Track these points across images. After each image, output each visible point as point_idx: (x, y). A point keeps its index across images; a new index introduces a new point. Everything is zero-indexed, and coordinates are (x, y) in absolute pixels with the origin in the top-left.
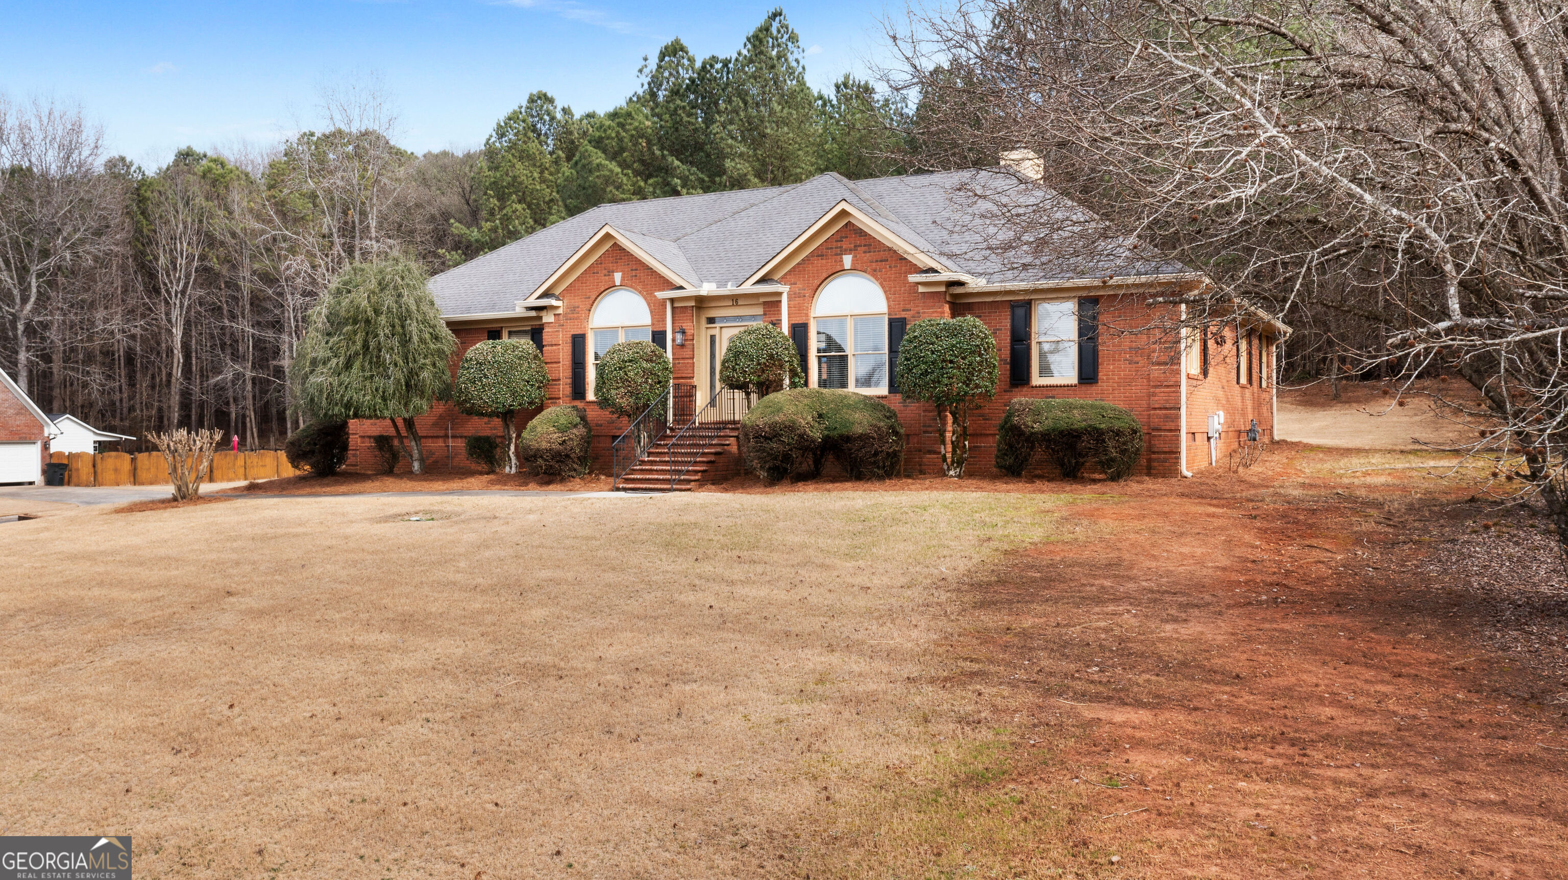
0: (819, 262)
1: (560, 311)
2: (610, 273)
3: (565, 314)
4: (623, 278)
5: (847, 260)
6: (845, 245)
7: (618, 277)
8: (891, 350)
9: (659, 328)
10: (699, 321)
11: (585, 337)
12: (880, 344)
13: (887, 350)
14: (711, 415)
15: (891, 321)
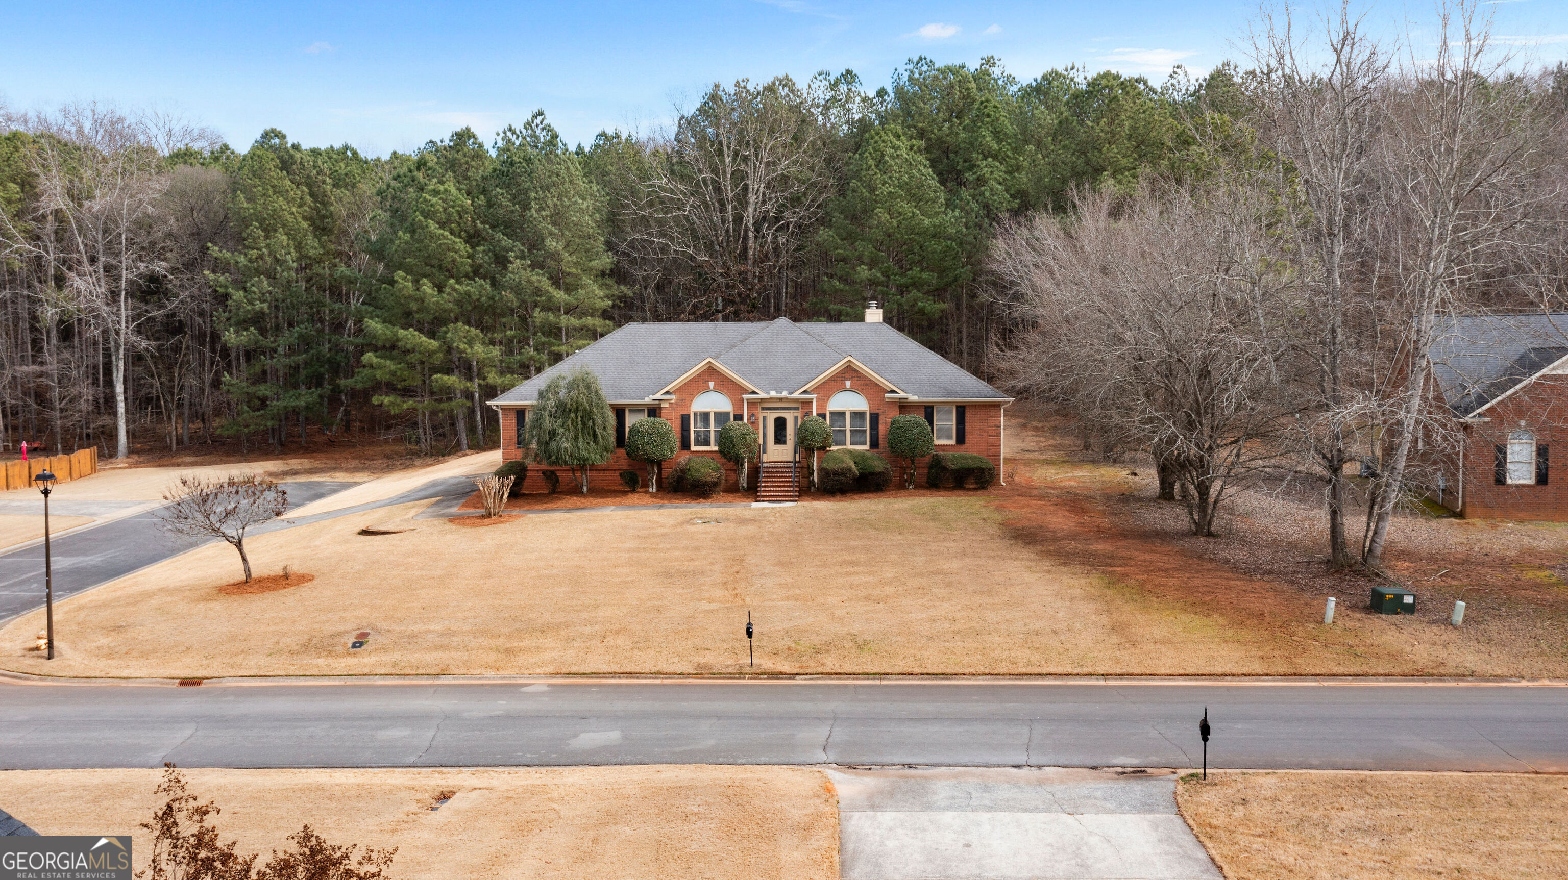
0: (832, 384)
1: (674, 402)
2: (707, 382)
4: (715, 385)
5: (848, 384)
6: (849, 377)
7: (711, 384)
8: (871, 428)
9: (739, 412)
10: (760, 409)
11: (689, 416)
12: (864, 425)
13: (868, 428)
14: (765, 458)
15: (871, 414)
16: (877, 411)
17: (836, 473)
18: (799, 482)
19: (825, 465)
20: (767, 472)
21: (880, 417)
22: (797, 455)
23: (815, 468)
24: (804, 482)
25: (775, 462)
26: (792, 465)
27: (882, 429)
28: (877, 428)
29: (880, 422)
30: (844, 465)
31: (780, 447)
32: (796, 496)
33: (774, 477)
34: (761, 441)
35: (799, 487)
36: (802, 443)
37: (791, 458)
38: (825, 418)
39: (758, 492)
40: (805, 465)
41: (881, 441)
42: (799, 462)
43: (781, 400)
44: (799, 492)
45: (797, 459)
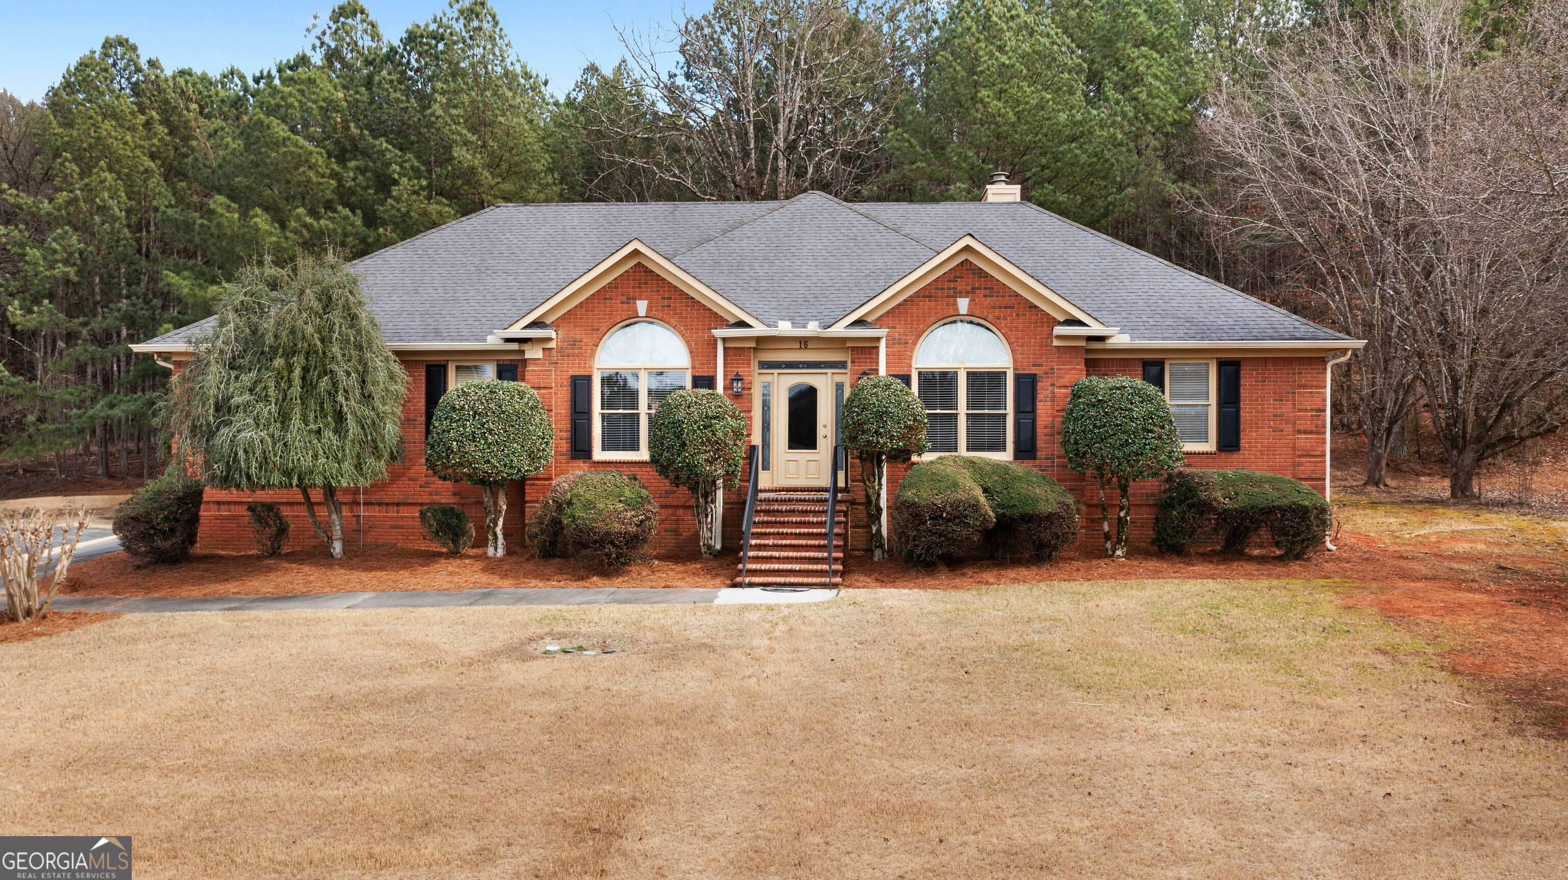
0: (927, 304)
1: (553, 345)
2: (631, 300)
3: (560, 350)
4: (649, 308)
6: (961, 285)
7: (642, 306)
8: (1018, 410)
9: (704, 372)
10: (754, 365)
11: (589, 379)
12: (1000, 403)
13: (1010, 410)
14: (765, 480)
15: (1018, 378)
16: (1033, 370)
17: (937, 515)
18: (844, 536)
19: (909, 494)
20: (767, 512)
21: (1040, 385)
22: (841, 475)
23: (883, 503)
24: (857, 537)
25: (788, 490)
26: (826, 495)
27: (1044, 412)
28: (1033, 411)
29: (1040, 396)
30: (961, 496)
31: (802, 455)
32: (835, 573)
33: (783, 524)
34: (756, 439)
35: (844, 548)
36: (853, 439)
37: (825, 481)
38: (908, 383)
39: (740, 560)
40: (861, 497)
41: (1041, 441)
42: (846, 490)
43: (804, 342)
44: (844, 562)
45: (841, 484)
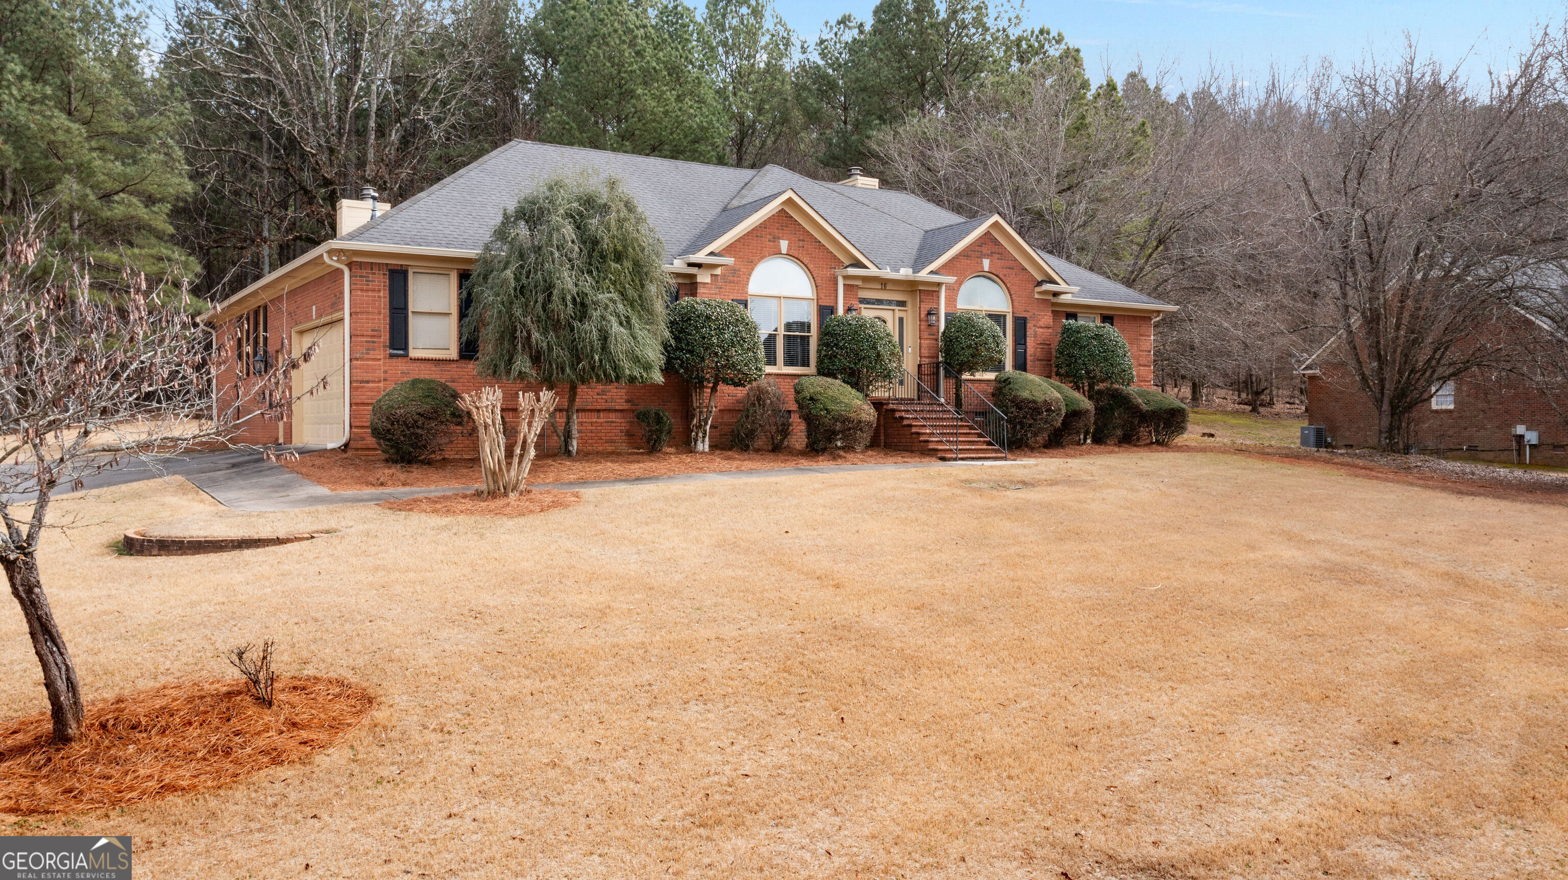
0: (965, 261)
1: (718, 272)
2: (776, 239)
3: (724, 276)
4: (789, 248)
5: (986, 263)
6: (985, 249)
7: (784, 245)
8: (1016, 343)
9: (827, 302)
11: (745, 303)
13: (1010, 342)
15: (1014, 319)
16: (1024, 315)
21: (1027, 325)
27: (1032, 345)
28: (1025, 343)
29: (1027, 333)
41: (1029, 365)
